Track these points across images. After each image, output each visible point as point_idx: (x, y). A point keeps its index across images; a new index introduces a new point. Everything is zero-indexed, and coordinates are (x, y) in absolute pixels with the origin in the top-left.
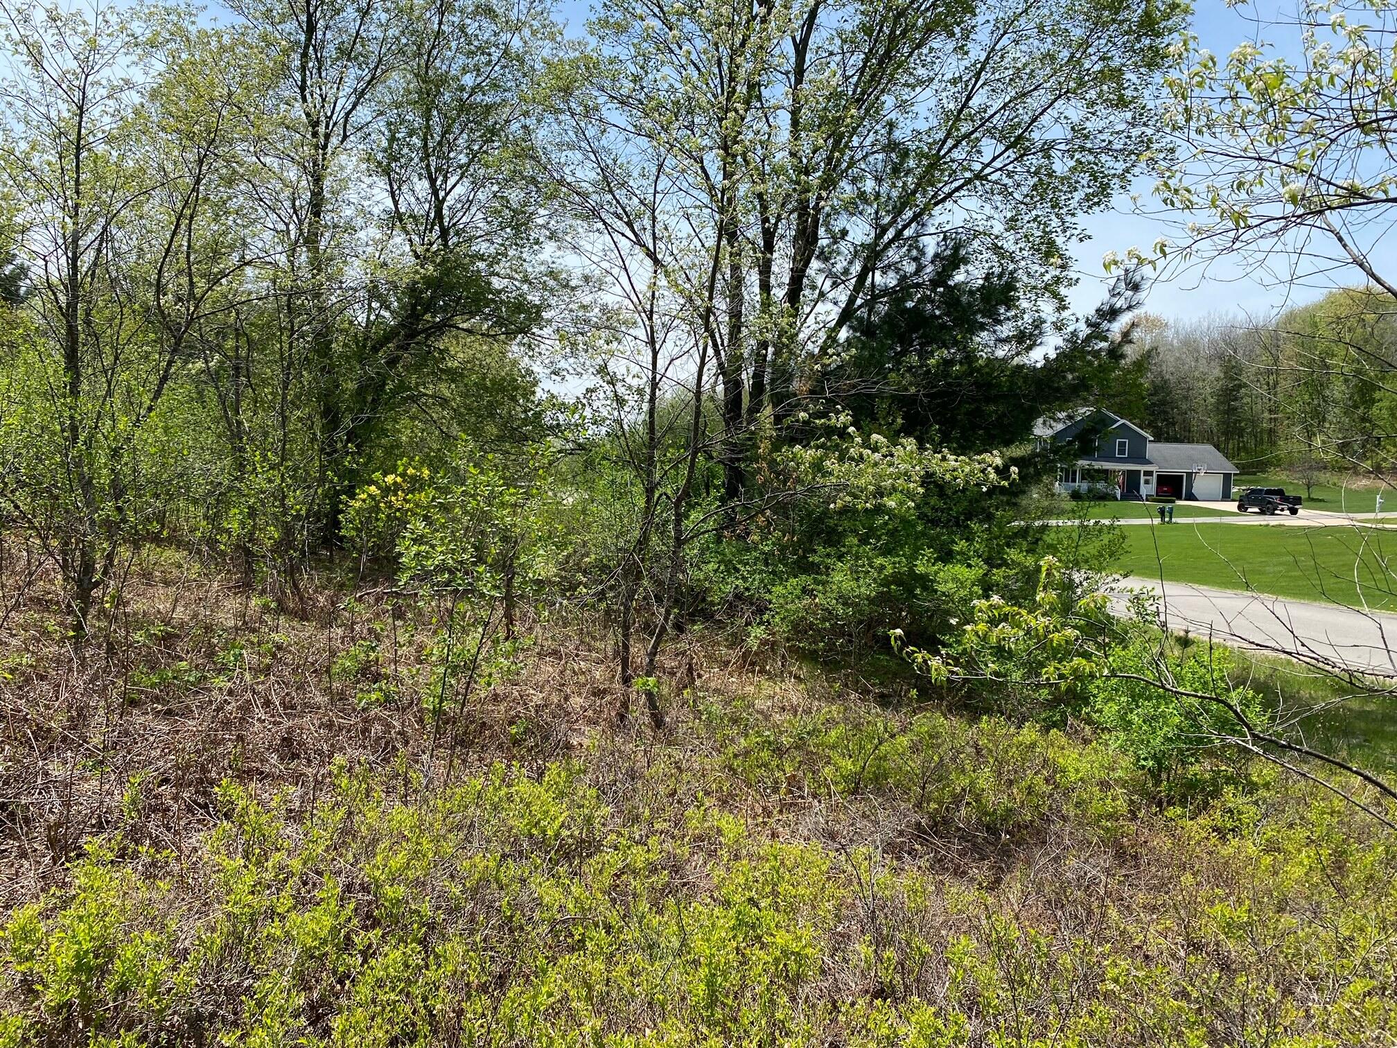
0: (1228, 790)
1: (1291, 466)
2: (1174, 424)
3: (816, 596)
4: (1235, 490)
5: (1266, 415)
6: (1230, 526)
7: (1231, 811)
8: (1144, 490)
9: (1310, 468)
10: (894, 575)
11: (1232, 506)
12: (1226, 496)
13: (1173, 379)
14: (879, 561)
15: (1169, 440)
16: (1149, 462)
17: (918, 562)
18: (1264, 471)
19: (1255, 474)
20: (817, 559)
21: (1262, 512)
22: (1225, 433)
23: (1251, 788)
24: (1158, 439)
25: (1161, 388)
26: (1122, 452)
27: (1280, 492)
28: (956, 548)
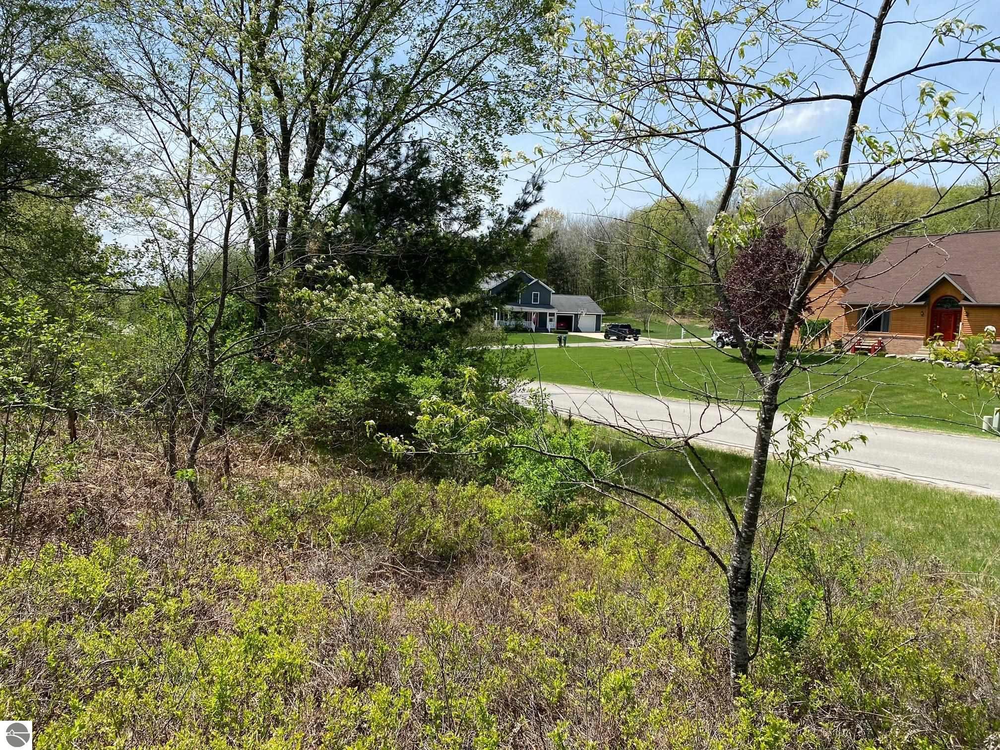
0: (590, 516)
1: (634, 311)
2: (567, 282)
3: (326, 402)
4: (603, 325)
5: (621, 277)
6: (600, 348)
7: (591, 530)
8: (549, 325)
9: (646, 312)
10: (381, 385)
11: (601, 336)
12: (598, 330)
13: (566, 253)
14: (372, 375)
15: (564, 293)
16: (552, 307)
17: (399, 375)
18: (620, 314)
19: (614, 315)
20: (326, 375)
21: (618, 339)
22: (598, 289)
23: (604, 514)
24: (557, 293)
25: (559, 258)
26: (536, 300)
27: (628, 327)
28: (424, 365)
